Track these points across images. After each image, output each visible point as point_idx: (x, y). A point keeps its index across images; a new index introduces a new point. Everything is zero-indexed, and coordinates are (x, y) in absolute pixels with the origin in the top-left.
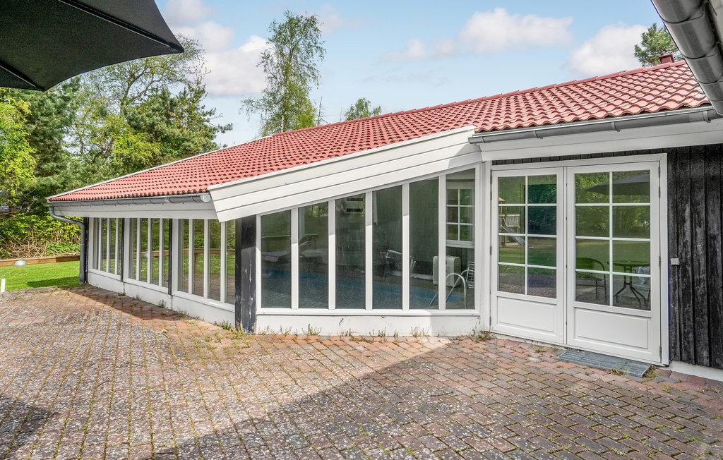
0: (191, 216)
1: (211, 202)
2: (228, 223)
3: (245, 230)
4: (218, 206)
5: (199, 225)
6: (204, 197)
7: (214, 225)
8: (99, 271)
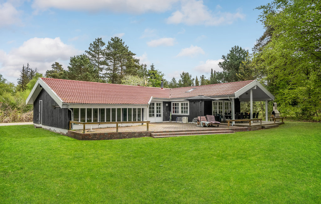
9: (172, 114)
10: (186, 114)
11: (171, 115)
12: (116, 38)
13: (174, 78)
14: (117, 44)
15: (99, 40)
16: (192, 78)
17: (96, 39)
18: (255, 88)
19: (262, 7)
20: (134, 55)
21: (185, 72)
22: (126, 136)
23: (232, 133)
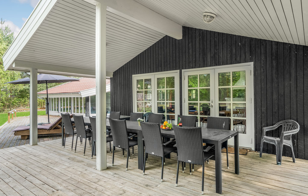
0: (76, 97)
1: (81, 94)
2: (84, 98)
3: (87, 99)
4: (82, 94)
5: (77, 98)
6: (79, 93)
7: (81, 98)
8: (51, 111)
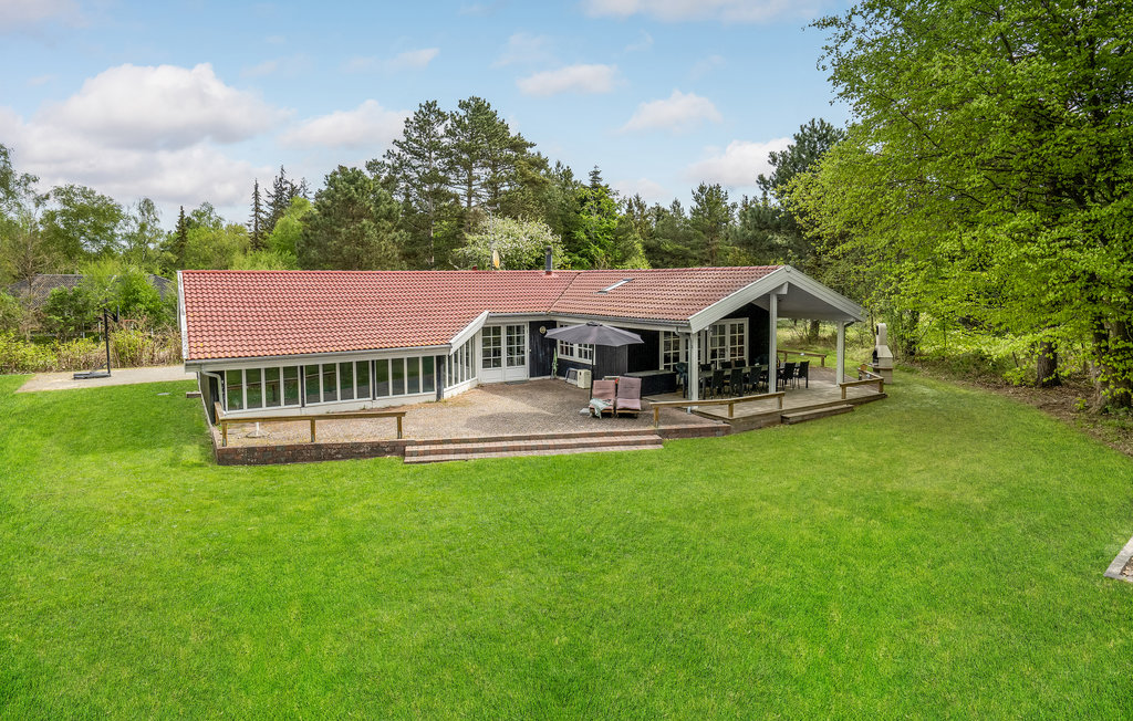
9: (560, 356)
10: (588, 362)
11: (555, 359)
12: (473, 99)
13: (676, 202)
14: (479, 117)
15: (430, 106)
16: (729, 202)
17: (420, 105)
18: (784, 291)
19: (834, 22)
20: (532, 145)
21: (707, 185)
22: (336, 453)
23: (657, 443)
